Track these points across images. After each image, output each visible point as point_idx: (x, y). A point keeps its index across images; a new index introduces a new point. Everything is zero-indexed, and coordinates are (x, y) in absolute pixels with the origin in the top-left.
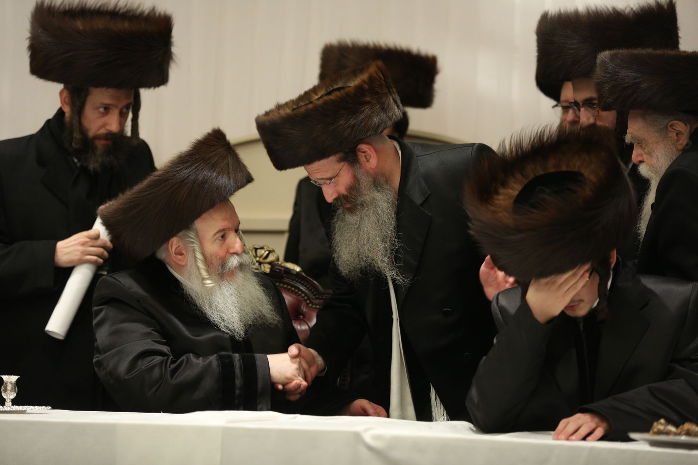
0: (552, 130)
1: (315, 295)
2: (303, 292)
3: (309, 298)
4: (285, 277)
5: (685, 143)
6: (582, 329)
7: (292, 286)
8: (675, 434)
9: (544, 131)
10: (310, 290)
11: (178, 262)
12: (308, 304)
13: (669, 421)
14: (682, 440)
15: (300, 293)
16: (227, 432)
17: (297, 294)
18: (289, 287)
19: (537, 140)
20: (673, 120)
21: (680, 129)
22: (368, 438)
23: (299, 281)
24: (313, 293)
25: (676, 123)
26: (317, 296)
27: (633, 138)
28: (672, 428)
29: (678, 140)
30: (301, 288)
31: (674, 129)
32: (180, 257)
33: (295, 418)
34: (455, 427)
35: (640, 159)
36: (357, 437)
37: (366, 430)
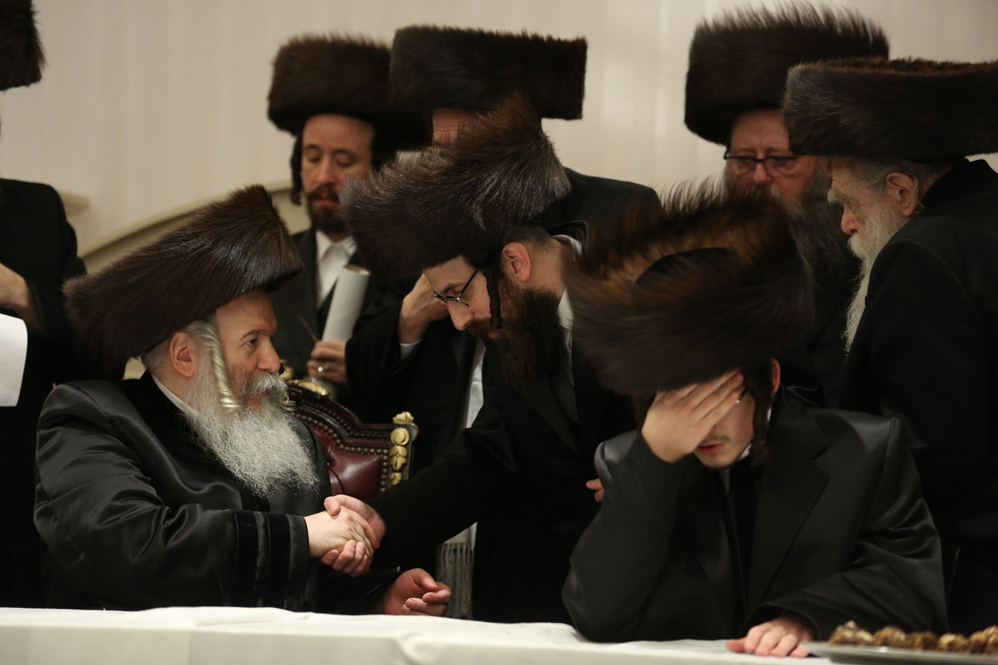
0: (692, 192)
1: (348, 431)
2: (330, 426)
3: (340, 436)
4: (304, 404)
5: (912, 207)
6: (727, 488)
7: (315, 417)
8: (869, 644)
9: (680, 193)
10: (342, 424)
11: (180, 371)
12: (338, 445)
13: (861, 625)
14: (881, 653)
15: (326, 427)
16: (197, 640)
17: (322, 430)
18: (310, 419)
19: (669, 207)
20: (892, 172)
21: (904, 185)
22: (409, 649)
23: (325, 409)
24: (345, 428)
25: (898, 177)
26: (351, 433)
27: (838, 197)
28: (865, 636)
29: (902, 202)
30: (328, 420)
31: (898, 185)
32: (185, 363)
33: (306, 618)
34: (548, 632)
35: (851, 226)
36: (393, 647)
37: (407, 637)
